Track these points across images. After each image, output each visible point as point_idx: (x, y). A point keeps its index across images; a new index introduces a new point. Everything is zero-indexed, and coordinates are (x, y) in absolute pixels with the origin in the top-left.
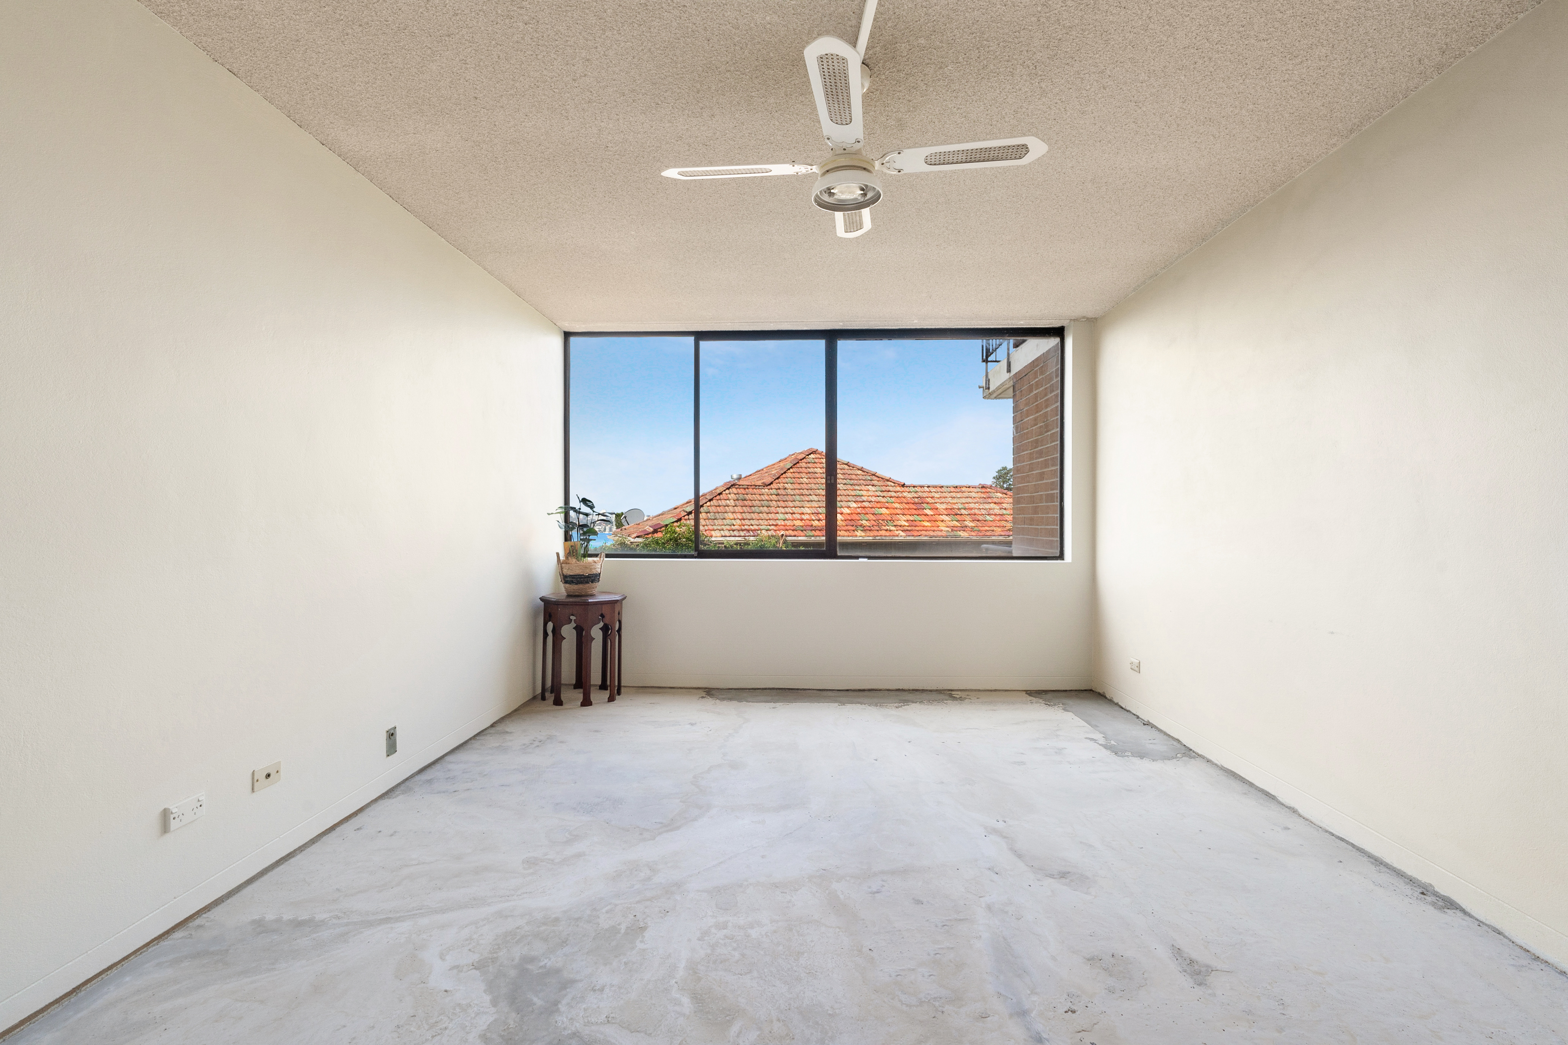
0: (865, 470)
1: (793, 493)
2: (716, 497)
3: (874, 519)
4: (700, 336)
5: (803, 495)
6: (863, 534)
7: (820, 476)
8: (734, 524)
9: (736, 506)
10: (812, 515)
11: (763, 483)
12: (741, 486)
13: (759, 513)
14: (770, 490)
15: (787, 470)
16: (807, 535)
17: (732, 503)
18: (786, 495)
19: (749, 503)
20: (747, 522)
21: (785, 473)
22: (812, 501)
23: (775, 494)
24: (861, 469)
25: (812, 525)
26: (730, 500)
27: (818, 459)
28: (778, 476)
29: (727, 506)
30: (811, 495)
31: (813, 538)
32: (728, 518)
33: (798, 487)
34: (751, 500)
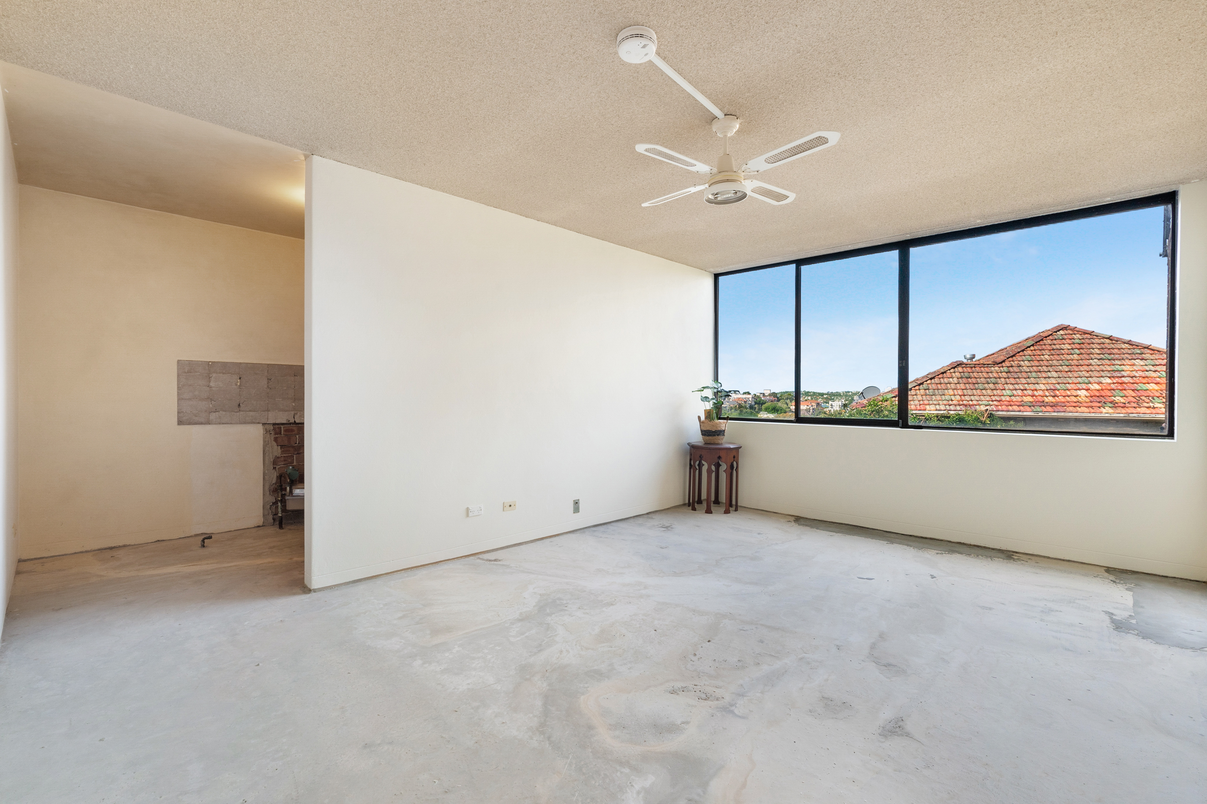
0: (1134, 343)
1: (1029, 370)
2: (938, 375)
3: (1133, 395)
4: (800, 263)
5: (1040, 372)
6: (1111, 410)
7: (1067, 352)
8: (953, 399)
9: (958, 383)
10: (1046, 391)
11: (994, 362)
12: (968, 366)
13: (981, 390)
14: (1001, 368)
15: (1026, 348)
16: (1035, 410)
17: (955, 380)
18: (1019, 372)
19: (974, 380)
20: (967, 398)
21: (1023, 351)
22: (1049, 378)
23: (1005, 372)
24: (1129, 343)
25: (1044, 401)
26: (953, 378)
27: (1068, 335)
28: (1012, 354)
29: (949, 384)
30: (1049, 371)
31: (1040, 414)
32: (948, 394)
33: (1037, 363)
34: (976, 378)
